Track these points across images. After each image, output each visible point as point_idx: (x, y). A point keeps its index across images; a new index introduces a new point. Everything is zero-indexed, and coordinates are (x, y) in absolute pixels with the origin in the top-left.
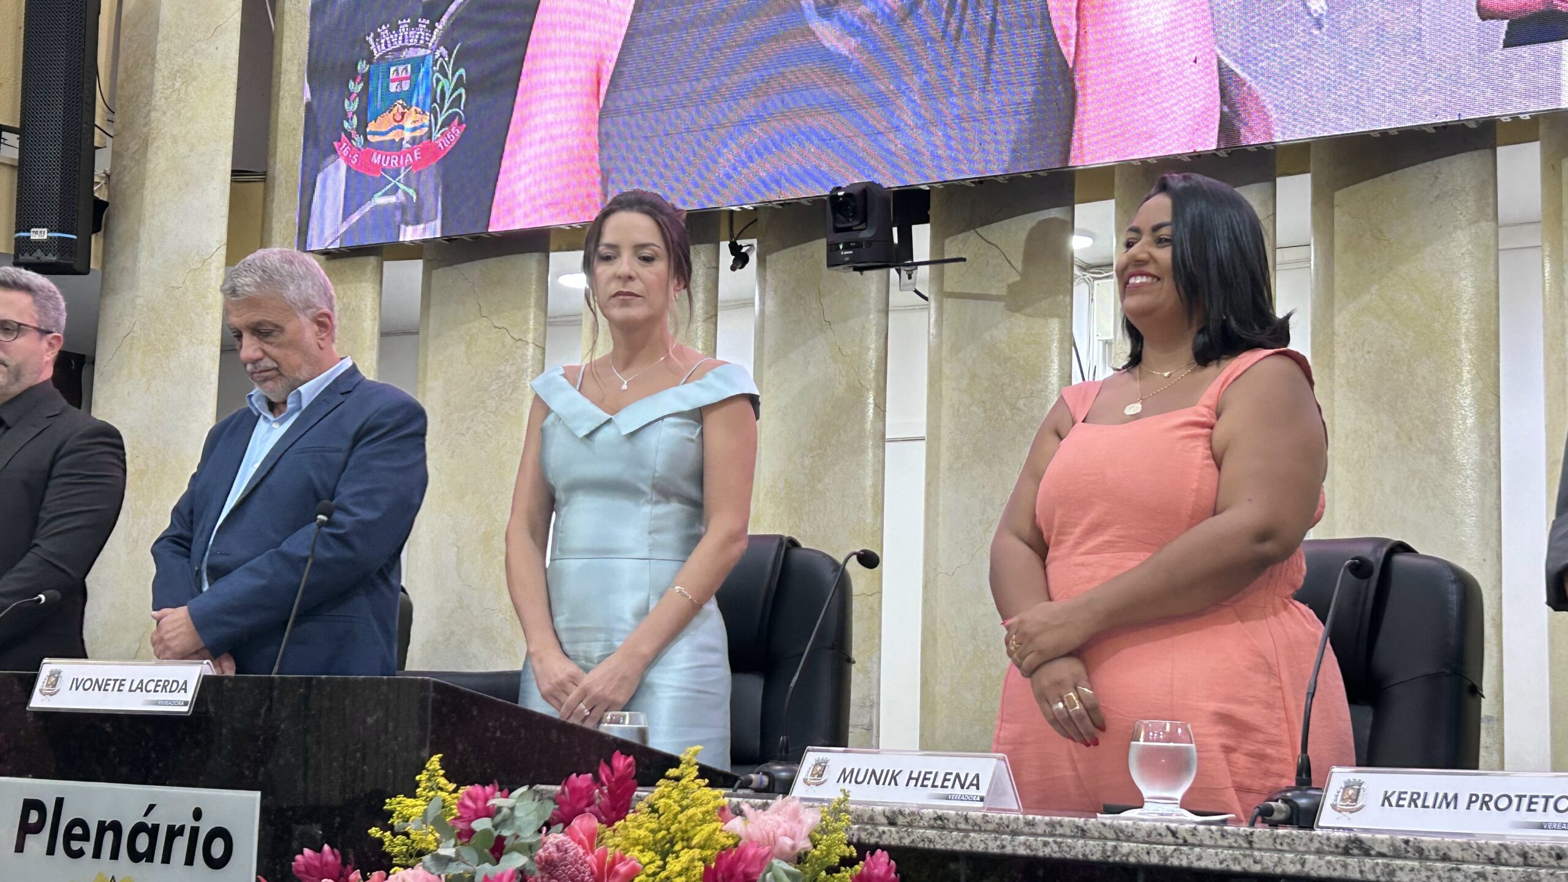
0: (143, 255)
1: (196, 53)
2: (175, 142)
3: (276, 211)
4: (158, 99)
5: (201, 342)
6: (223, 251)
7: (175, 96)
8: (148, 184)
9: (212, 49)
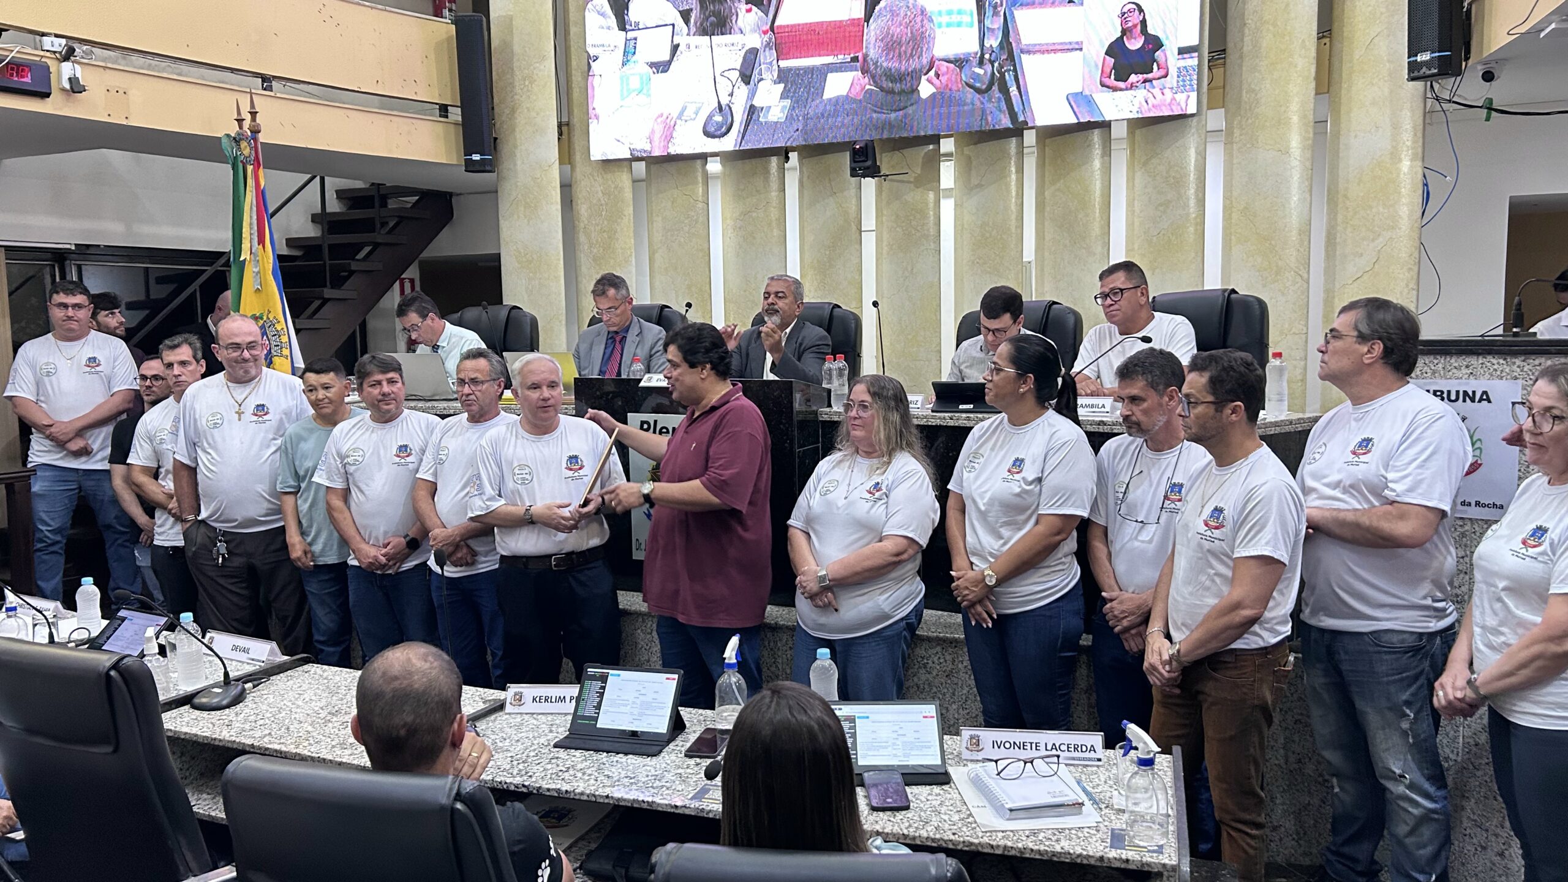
0: (519, 162)
1: (535, 68)
2: (528, 110)
3: (576, 142)
4: (518, 90)
5: (552, 204)
6: (557, 162)
7: (525, 89)
8: (517, 130)
9: (542, 67)
